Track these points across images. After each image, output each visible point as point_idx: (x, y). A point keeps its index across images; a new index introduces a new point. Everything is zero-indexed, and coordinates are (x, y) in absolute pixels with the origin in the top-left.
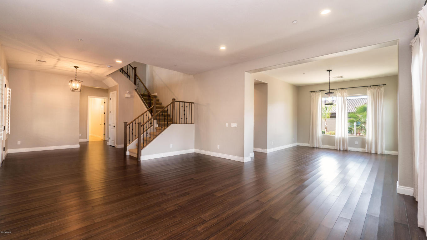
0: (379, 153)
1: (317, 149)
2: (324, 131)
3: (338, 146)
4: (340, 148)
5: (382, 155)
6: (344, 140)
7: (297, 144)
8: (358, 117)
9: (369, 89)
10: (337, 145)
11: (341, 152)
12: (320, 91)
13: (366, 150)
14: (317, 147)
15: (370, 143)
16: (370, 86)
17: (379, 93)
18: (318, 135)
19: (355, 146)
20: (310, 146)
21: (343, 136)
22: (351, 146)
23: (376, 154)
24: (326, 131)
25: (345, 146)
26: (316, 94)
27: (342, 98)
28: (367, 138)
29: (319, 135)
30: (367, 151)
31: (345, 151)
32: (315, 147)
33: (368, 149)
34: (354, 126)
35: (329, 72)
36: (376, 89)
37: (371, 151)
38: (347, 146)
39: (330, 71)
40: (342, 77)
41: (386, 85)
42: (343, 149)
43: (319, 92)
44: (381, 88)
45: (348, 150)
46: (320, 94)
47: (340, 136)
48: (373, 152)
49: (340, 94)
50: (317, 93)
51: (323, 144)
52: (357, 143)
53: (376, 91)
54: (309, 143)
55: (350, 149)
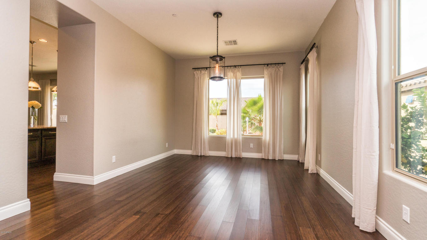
0: (277, 159)
1: (202, 157)
2: (214, 129)
3: (229, 151)
4: (231, 155)
5: (281, 161)
6: (236, 143)
7: (175, 152)
8: (248, 112)
9: (266, 68)
11: (233, 160)
13: (263, 155)
14: (202, 155)
15: (267, 144)
16: (268, 65)
17: (277, 74)
18: (204, 137)
19: (250, 151)
20: (193, 154)
21: (236, 136)
22: (244, 151)
23: (274, 160)
24: (217, 129)
25: (238, 152)
26: (201, 73)
27: (235, 79)
28: (263, 137)
30: (264, 158)
31: (239, 159)
32: (200, 155)
33: (265, 153)
34: (246, 122)
36: (274, 69)
37: (268, 157)
38: (240, 152)
40: (235, 42)
41: (285, 63)
42: (235, 155)
43: (206, 69)
44: (280, 68)
45: (242, 157)
46: (206, 72)
47: (232, 136)
48: (271, 157)
49: (232, 74)
50: (203, 72)
51: (210, 150)
52: (252, 145)
53: (274, 71)
54: (192, 150)
55: (245, 155)
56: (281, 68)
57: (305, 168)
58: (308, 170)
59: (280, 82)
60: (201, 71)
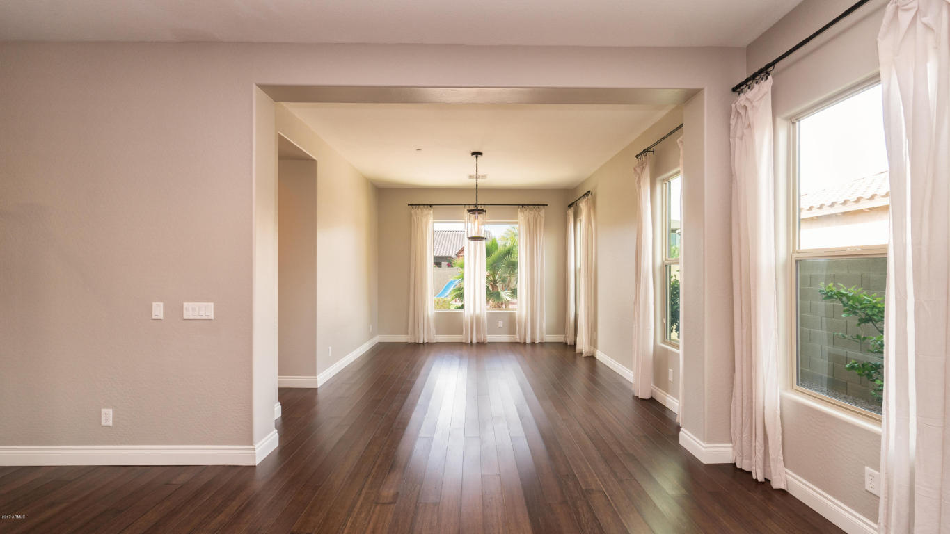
0: (537, 342)
1: (426, 345)
4: (472, 339)
5: (542, 344)
6: (478, 320)
7: (378, 339)
9: (521, 211)
10: (467, 334)
11: (474, 346)
12: (431, 205)
13: (517, 338)
14: (426, 341)
15: (523, 320)
16: (523, 205)
17: (537, 220)
18: (427, 313)
19: (499, 331)
20: (409, 341)
21: (478, 312)
22: (491, 333)
23: (533, 344)
25: (481, 334)
26: (422, 213)
28: (517, 312)
29: (430, 313)
30: (518, 341)
31: (482, 345)
32: (422, 342)
33: (520, 334)
35: (477, 157)
36: (533, 213)
37: (525, 339)
38: (484, 334)
39: (479, 156)
41: (547, 205)
42: (477, 339)
43: (429, 206)
44: (540, 211)
45: (488, 341)
46: (431, 212)
47: (472, 312)
48: (528, 341)
51: (438, 333)
52: (501, 324)
53: (532, 216)
54: (407, 334)
55: (490, 338)
56: (542, 212)
57: (577, 351)
58: (581, 353)
59: (540, 229)
60: (422, 210)
